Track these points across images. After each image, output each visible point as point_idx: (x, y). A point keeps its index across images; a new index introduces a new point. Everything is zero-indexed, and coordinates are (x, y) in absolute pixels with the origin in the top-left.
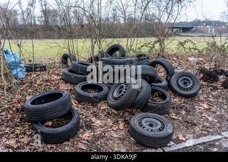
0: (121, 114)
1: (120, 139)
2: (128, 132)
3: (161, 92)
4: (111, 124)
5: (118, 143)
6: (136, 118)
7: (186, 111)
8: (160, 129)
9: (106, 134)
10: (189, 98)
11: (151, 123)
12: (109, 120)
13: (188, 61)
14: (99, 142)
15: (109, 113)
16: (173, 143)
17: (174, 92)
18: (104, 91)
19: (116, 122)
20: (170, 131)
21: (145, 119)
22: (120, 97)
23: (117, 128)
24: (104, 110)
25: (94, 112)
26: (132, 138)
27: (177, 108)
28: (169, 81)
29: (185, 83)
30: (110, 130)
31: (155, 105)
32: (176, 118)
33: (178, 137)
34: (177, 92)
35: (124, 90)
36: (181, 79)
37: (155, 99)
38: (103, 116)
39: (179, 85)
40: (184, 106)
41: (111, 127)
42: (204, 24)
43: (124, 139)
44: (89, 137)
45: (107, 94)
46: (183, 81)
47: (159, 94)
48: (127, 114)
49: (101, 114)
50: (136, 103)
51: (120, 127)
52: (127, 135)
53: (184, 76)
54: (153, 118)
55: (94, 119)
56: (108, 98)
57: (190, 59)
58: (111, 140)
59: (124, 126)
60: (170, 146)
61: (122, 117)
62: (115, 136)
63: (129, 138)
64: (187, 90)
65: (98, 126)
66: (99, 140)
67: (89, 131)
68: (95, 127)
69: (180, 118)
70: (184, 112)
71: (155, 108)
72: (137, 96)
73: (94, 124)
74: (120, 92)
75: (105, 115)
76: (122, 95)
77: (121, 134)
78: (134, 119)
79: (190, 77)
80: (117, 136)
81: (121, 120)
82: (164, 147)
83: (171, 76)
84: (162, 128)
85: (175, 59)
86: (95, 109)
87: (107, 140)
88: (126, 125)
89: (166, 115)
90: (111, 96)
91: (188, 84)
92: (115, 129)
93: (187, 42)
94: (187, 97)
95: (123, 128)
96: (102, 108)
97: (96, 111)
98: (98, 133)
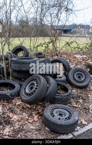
0: (34, 108)
1: (37, 130)
2: (43, 122)
3: (63, 86)
4: (27, 117)
5: (36, 134)
6: (48, 110)
7: (83, 100)
8: (68, 118)
9: (24, 127)
10: (83, 88)
11: (60, 113)
12: (24, 114)
13: (75, 58)
14: (19, 136)
15: (24, 107)
16: (79, 127)
17: (71, 84)
18: (16, 88)
19: (31, 115)
20: (77, 118)
21: (56, 110)
22: (32, 93)
23: (32, 120)
24: (19, 105)
25: (10, 108)
26: (46, 128)
27: (76, 98)
28: (67, 76)
29: (79, 77)
30: (26, 123)
31: (61, 97)
32: (76, 106)
33: (82, 122)
34: (74, 85)
35: (35, 87)
36: (76, 74)
37: (59, 92)
38: (19, 111)
39: (75, 79)
40: (80, 96)
41: (28, 120)
42: (79, 27)
43: (40, 130)
44: (9, 132)
45: (20, 90)
46: (77, 76)
47: (61, 87)
48: (39, 107)
49: (17, 110)
50: (47, 97)
51: (35, 119)
52: (42, 125)
53: (78, 71)
54: (61, 108)
55: (11, 115)
56: (21, 95)
57: (77, 56)
58: (29, 131)
59: (38, 118)
60: (77, 131)
61: (35, 110)
62: (32, 127)
63: (44, 128)
64: (81, 82)
65: (15, 120)
66: (19, 133)
67: (9, 127)
68: (13, 122)
69: (80, 106)
70: (81, 101)
71: (61, 99)
72: (47, 91)
73: (12, 119)
74: (32, 88)
75: (21, 110)
76: (34, 91)
77: (37, 125)
78: (47, 111)
79: (83, 72)
80: (34, 128)
81: (35, 112)
82: (73, 132)
83: (68, 72)
84: (69, 116)
85: (65, 56)
86: (11, 105)
87: (26, 132)
88: (39, 117)
89: (69, 104)
90: (23, 92)
91: (81, 78)
92: (31, 121)
93: (73, 42)
94: (81, 88)
95: (37, 120)
96: (17, 104)
97: (11, 107)
98: (17, 127)
